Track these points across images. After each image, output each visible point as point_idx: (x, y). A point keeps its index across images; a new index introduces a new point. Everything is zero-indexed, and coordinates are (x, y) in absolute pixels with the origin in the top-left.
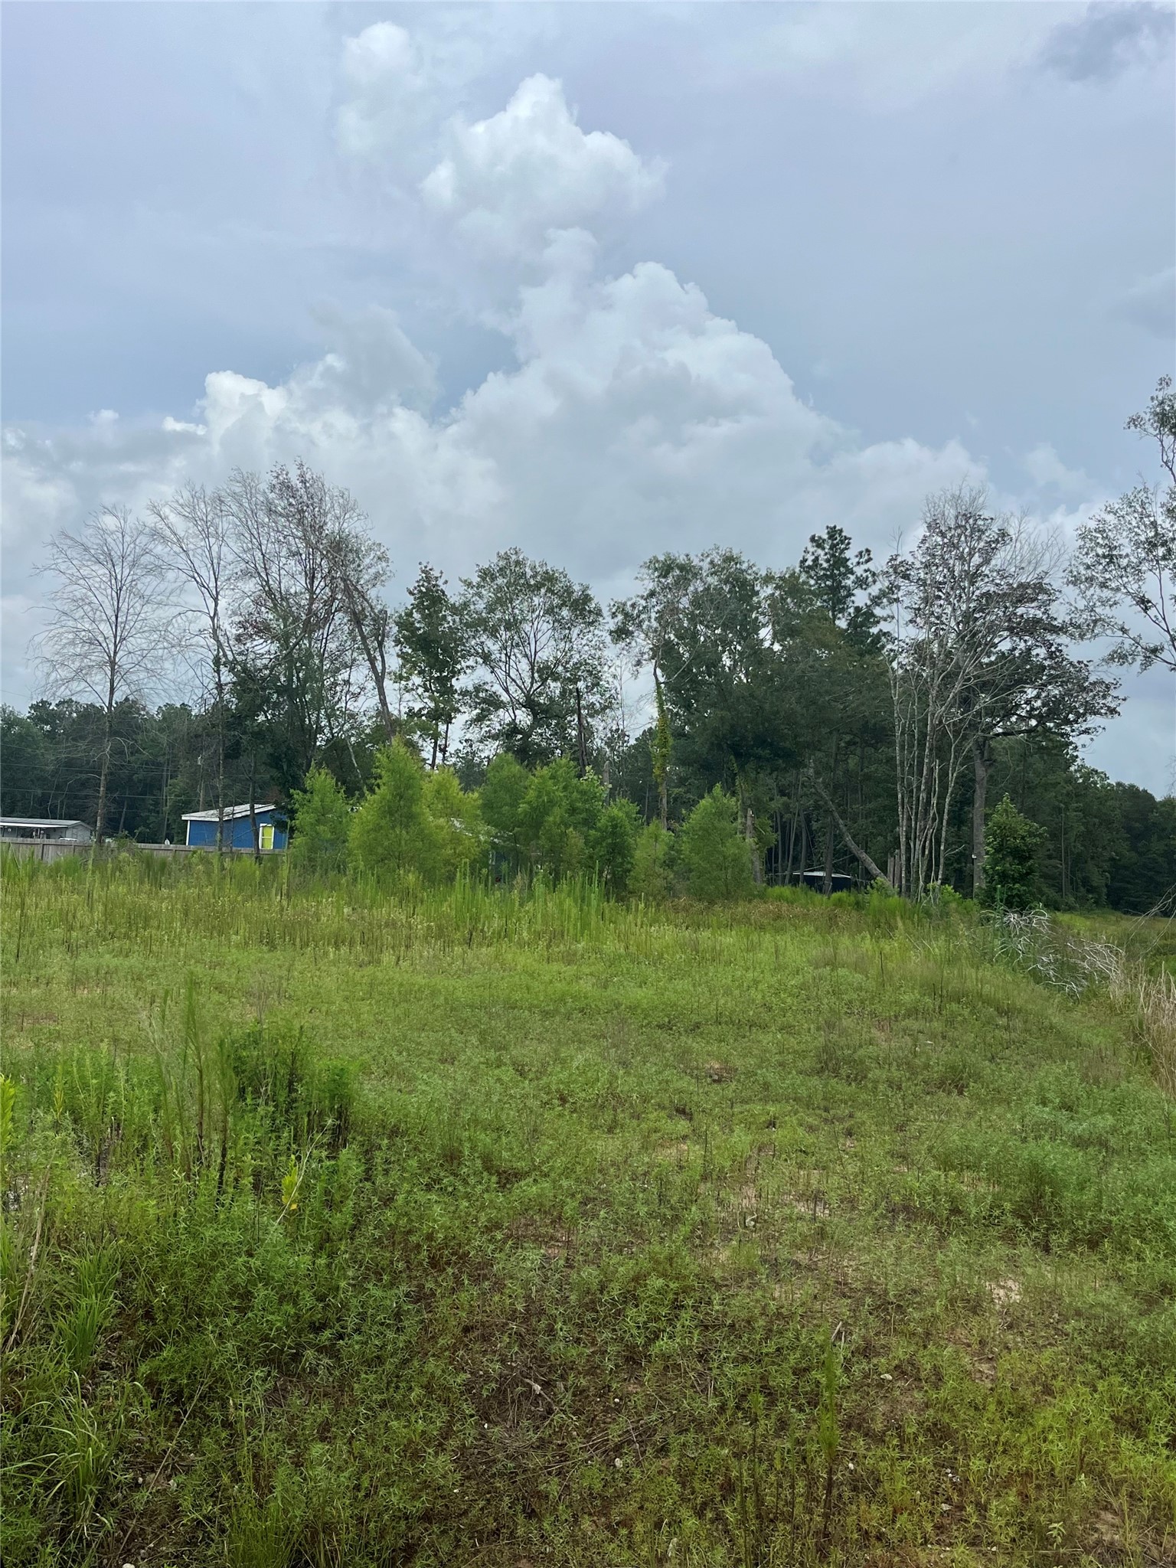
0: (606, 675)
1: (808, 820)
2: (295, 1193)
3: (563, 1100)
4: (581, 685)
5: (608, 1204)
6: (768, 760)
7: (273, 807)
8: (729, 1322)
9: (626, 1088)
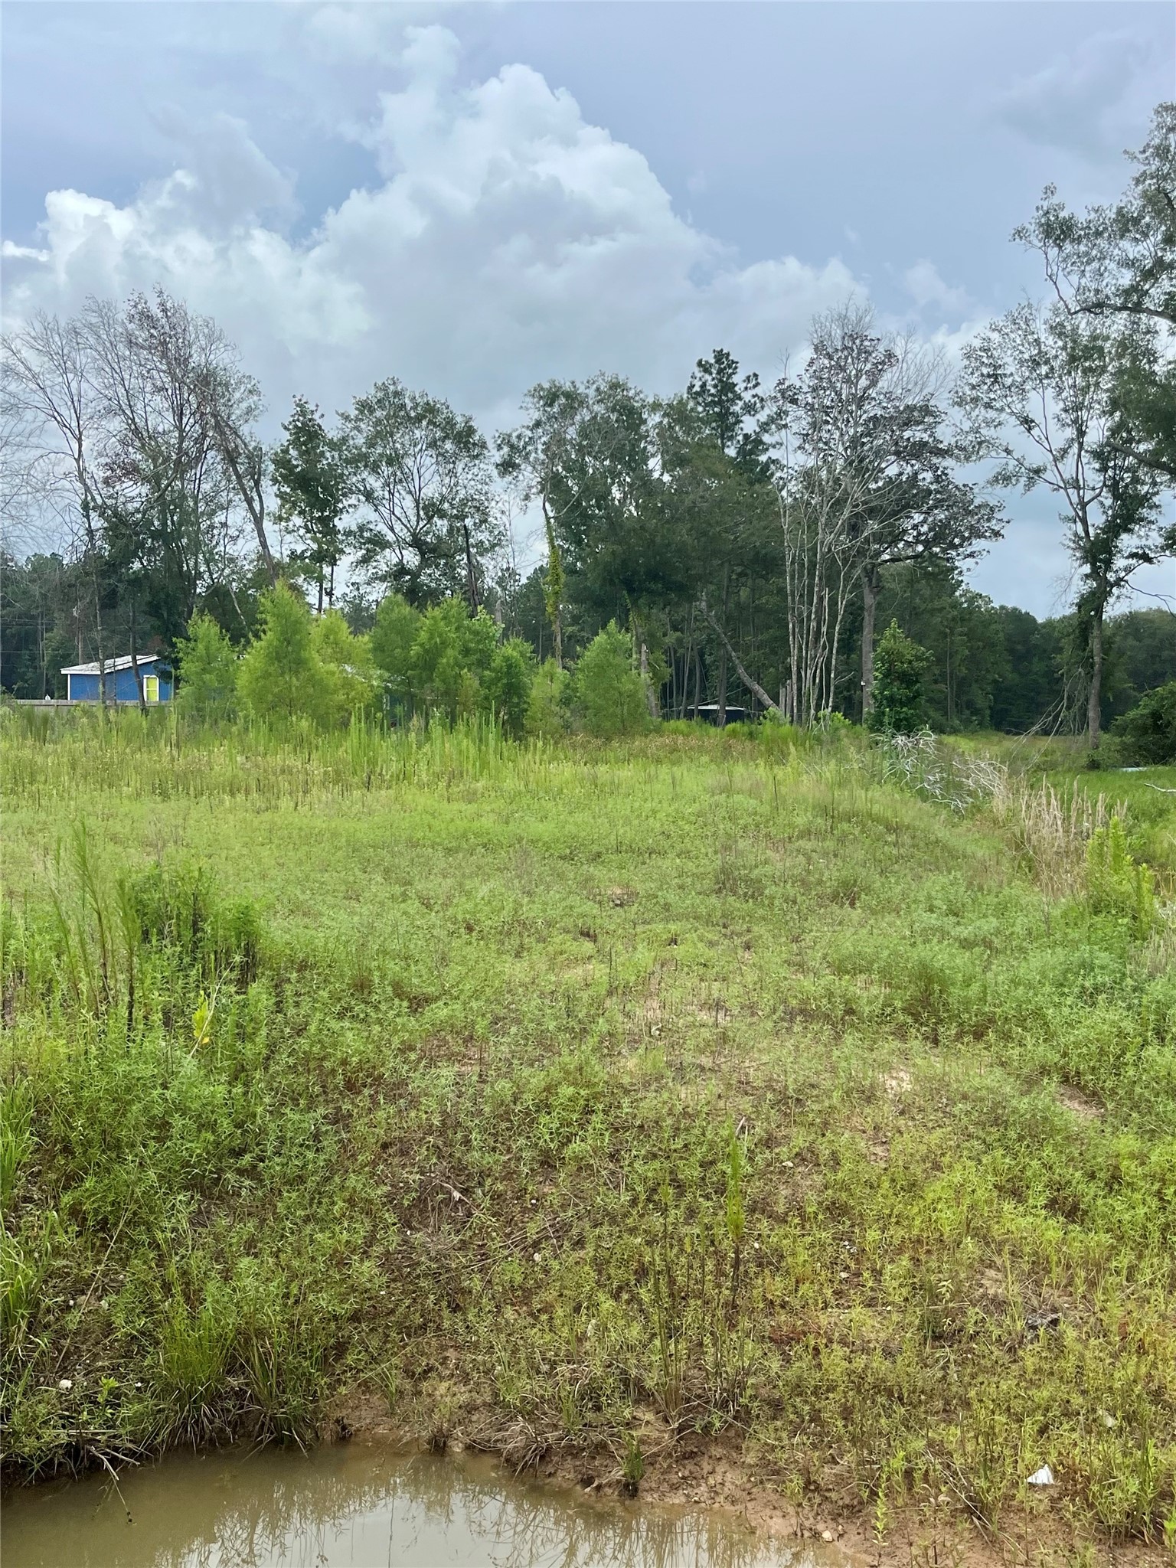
0: (494, 511)
1: (702, 654)
2: (206, 1028)
3: (470, 929)
4: (469, 522)
5: (518, 1022)
6: (660, 595)
7: (155, 658)
8: (639, 1123)
9: (532, 915)
